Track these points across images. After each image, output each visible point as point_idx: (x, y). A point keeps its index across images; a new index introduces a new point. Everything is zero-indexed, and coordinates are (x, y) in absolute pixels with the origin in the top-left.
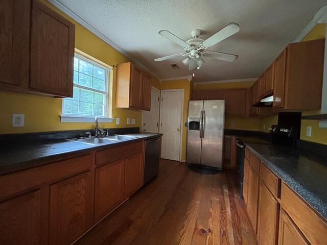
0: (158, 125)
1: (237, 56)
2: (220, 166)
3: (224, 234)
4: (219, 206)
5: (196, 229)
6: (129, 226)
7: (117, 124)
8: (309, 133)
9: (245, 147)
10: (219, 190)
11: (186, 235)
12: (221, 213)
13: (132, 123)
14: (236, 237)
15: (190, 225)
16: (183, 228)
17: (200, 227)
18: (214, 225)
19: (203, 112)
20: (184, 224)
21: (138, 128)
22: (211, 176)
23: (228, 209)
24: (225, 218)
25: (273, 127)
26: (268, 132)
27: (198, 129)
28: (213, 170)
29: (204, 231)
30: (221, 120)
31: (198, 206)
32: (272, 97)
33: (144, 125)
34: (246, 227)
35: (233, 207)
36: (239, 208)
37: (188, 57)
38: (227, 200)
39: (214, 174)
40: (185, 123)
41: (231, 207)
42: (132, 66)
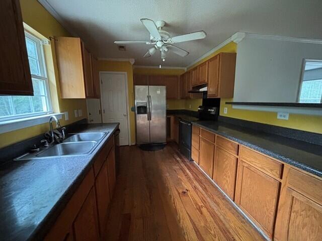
0: (100, 112)
1: (189, 53)
2: (164, 141)
3: (195, 188)
4: (181, 171)
5: (179, 193)
6: (130, 219)
7: (66, 120)
8: (225, 111)
9: (191, 125)
10: (174, 160)
11: (176, 201)
12: (186, 176)
13: (79, 116)
14: (202, 187)
15: (174, 193)
16: (171, 197)
17: (181, 191)
18: (187, 186)
19: (149, 97)
20: (170, 194)
21: (85, 120)
22: (162, 150)
23: (188, 171)
24: (190, 177)
25: (200, 107)
26: (197, 111)
27: (145, 113)
28: (160, 146)
29: (184, 193)
30: (163, 102)
31: (169, 177)
32: (206, 87)
33: (90, 114)
34: (203, 178)
35: (189, 169)
36: (192, 168)
37: (155, 47)
38: (183, 165)
39: (163, 148)
40: (131, 108)
41: (188, 169)
42: (83, 43)
